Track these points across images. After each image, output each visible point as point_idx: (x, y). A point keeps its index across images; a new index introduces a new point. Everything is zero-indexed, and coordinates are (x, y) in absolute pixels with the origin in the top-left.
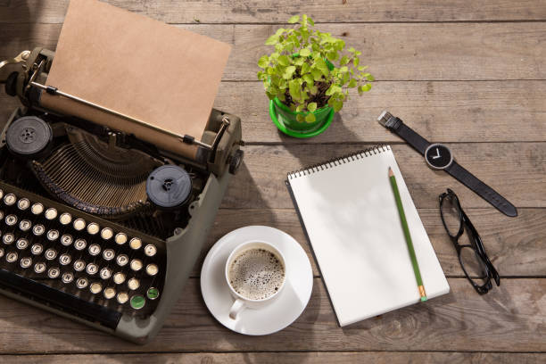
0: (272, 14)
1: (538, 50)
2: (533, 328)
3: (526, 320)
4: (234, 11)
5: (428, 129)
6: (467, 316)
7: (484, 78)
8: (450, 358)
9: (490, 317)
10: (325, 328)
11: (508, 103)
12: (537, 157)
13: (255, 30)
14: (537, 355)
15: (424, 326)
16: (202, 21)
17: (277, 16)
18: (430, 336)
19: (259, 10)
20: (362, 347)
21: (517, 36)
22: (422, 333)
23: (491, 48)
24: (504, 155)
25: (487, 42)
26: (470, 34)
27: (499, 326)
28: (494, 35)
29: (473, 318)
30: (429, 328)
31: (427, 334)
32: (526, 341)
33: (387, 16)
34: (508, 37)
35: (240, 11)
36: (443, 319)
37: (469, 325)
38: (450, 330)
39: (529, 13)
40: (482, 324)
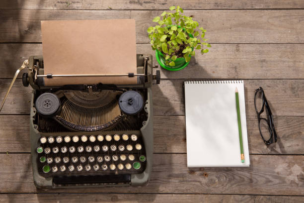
0: (151, 5)
1: (299, 26)
2: (288, 182)
3: (285, 178)
4: (131, 2)
5: (236, 72)
6: (253, 176)
7: (268, 42)
8: (244, 198)
9: (266, 176)
10: (177, 181)
11: (280, 57)
12: (295, 88)
13: (142, 14)
14: (290, 197)
15: (230, 181)
16: (113, 8)
17: (154, 5)
18: (233, 186)
19: (144, 2)
20: (197, 191)
21: (288, 18)
22: (229, 185)
23: (272, 25)
24: (277, 87)
25: (270, 21)
26: (261, 17)
27: (270, 181)
28: (275, 17)
29: (256, 177)
30: (233, 182)
31: (232, 185)
32: (285, 189)
33: (215, 6)
34: (282, 18)
35: (134, 2)
36: (240, 177)
37: (255, 181)
38: (245, 183)
39: (295, 4)
40: (262, 180)
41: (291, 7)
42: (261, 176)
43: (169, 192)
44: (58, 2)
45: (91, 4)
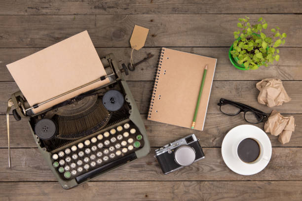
0: (115, 9)
4: (95, 7)
6: (200, 165)
8: (192, 184)
9: (211, 165)
10: (136, 171)
12: (239, 88)
14: (229, 182)
16: (80, 13)
17: (118, 10)
19: (108, 7)
24: (224, 87)
26: (214, 21)
27: (213, 170)
28: (226, 21)
29: (203, 166)
31: (182, 173)
33: (173, 11)
34: (233, 23)
35: (99, 8)
37: (201, 169)
38: (192, 171)
39: (245, 9)
40: (207, 169)
41: (241, 12)
42: (206, 165)
43: (130, 180)
44: (29, 8)
45: (59, 10)
